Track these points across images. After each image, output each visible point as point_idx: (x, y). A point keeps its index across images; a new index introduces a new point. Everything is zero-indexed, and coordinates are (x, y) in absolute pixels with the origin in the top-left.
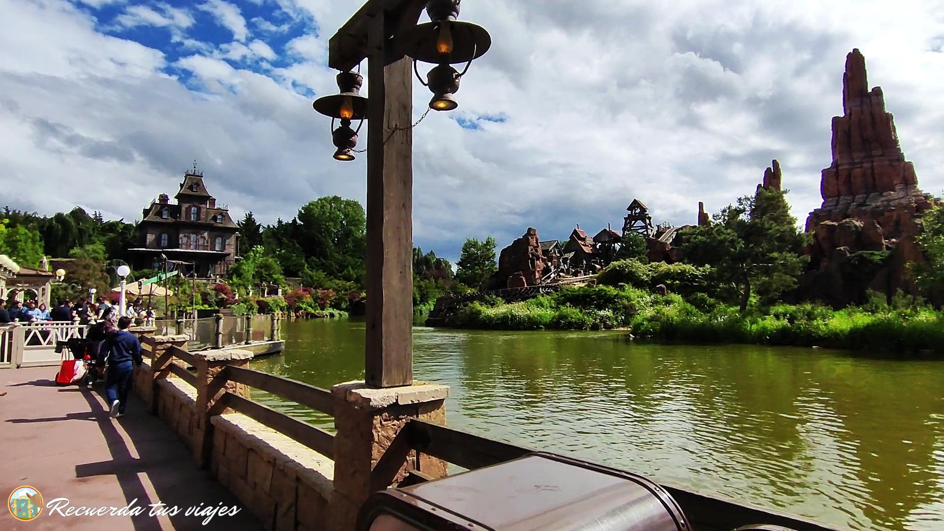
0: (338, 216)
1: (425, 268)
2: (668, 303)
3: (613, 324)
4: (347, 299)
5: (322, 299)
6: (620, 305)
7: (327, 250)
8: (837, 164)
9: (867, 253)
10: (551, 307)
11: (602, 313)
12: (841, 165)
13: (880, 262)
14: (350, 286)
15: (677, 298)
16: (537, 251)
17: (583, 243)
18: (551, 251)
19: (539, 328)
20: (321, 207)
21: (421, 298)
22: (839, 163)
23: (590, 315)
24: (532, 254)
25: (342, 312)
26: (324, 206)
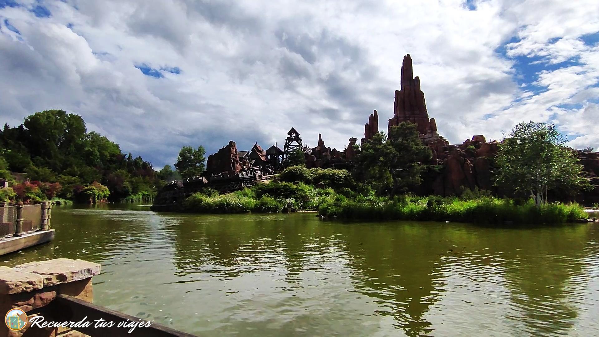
0: (63, 125)
1: (134, 168)
2: (327, 194)
3: (296, 208)
4: (72, 190)
5: (49, 190)
6: (299, 195)
7: (52, 151)
8: (398, 117)
9: (431, 166)
10: (253, 197)
11: (288, 201)
12: (400, 117)
13: (438, 171)
14: (74, 180)
15: (331, 191)
16: (236, 157)
17: (260, 154)
18: (244, 158)
19: (247, 212)
20: (46, 118)
21: (133, 189)
22: (399, 116)
23: (281, 202)
24: (233, 159)
25: (67, 201)
26: (50, 117)
